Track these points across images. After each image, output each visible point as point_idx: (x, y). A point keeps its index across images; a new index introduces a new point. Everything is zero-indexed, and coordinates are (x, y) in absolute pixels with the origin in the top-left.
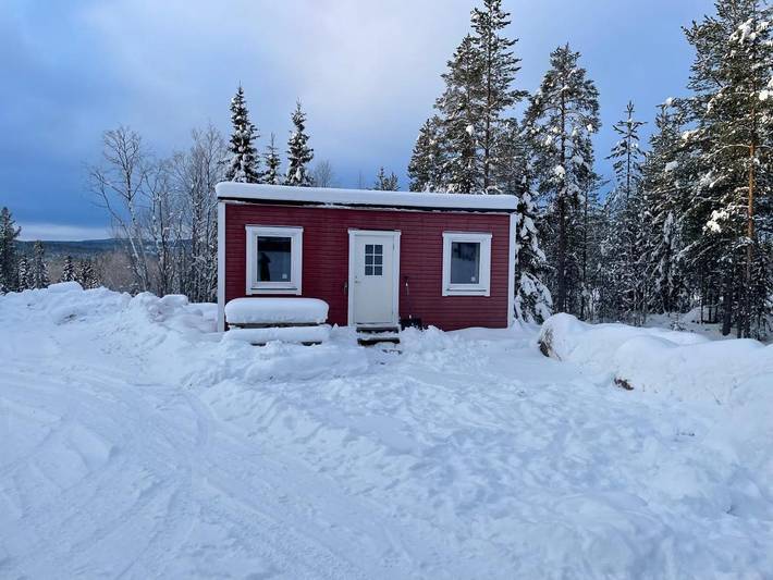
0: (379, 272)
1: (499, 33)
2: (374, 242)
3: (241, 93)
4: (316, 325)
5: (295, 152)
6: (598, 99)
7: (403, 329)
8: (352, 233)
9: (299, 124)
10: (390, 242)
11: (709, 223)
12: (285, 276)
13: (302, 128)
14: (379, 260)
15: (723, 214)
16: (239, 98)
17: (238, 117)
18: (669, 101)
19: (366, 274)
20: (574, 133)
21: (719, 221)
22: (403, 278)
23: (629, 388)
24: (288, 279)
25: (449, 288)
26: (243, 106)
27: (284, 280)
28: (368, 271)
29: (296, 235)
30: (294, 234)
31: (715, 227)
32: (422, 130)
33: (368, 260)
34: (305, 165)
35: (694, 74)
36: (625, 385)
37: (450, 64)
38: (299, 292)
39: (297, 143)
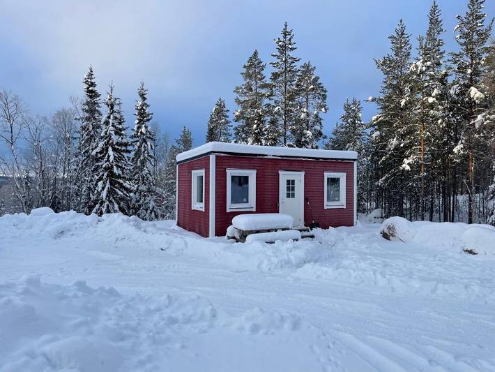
0: (293, 196)
1: (291, 54)
2: (291, 178)
3: (91, 72)
4: (288, 229)
5: (140, 114)
6: (327, 93)
7: (312, 230)
8: (281, 173)
9: (143, 97)
10: (299, 177)
11: (403, 166)
12: (245, 200)
13: (144, 99)
14: (293, 189)
15: (410, 160)
16: (90, 75)
17: (90, 89)
18: (370, 98)
19: (287, 197)
20: (315, 112)
21: (409, 164)
22: (306, 200)
23: (474, 254)
24: (247, 202)
25: (328, 205)
26: (93, 81)
27: (245, 202)
28: (288, 196)
29: (252, 175)
30: (251, 174)
31: (408, 168)
32: (217, 105)
33: (288, 189)
34: (147, 123)
35: (384, 85)
36: (470, 252)
37: (245, 67)
38: (255, 210)
39: (142, 109)
